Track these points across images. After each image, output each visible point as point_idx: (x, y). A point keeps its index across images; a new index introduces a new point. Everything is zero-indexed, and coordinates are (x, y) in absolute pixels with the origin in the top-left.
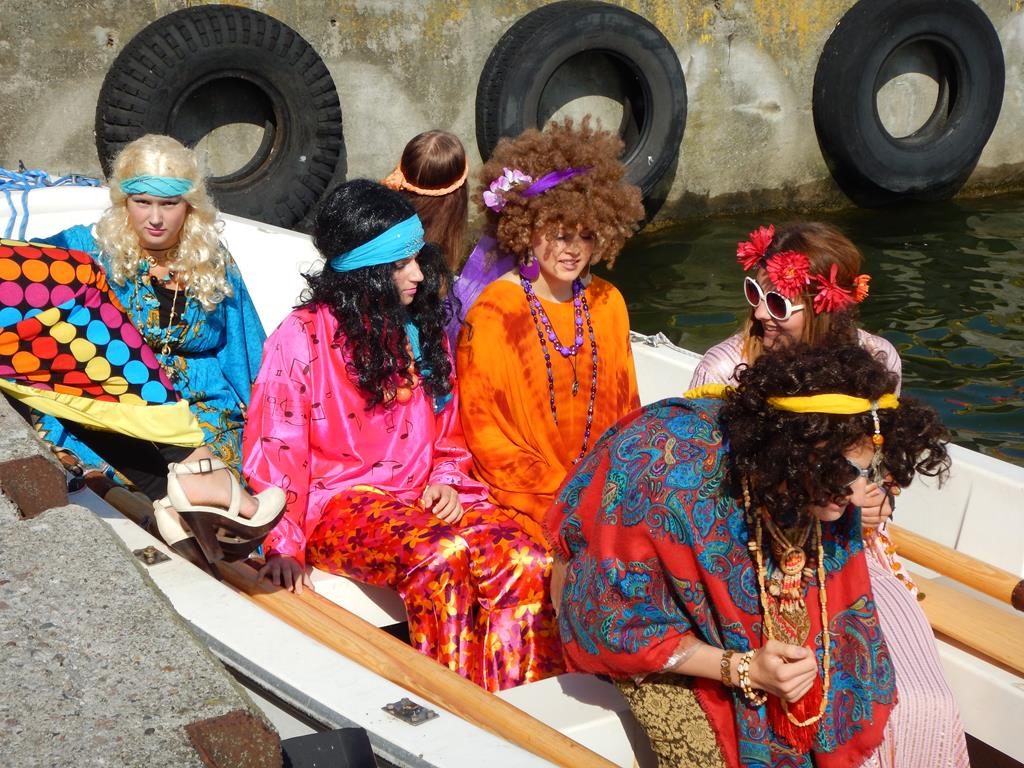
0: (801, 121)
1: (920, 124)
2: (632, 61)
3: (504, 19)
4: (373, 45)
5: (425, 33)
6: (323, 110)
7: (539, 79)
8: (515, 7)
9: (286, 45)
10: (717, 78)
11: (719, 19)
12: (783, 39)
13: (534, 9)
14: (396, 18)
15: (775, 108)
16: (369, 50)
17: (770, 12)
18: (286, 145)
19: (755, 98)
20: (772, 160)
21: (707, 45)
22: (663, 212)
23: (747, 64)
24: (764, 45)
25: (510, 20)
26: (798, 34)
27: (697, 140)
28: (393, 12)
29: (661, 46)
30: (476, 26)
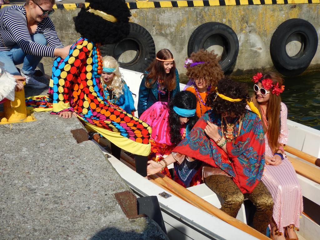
0: (267, 52)
1: (296, 53)
2: (226, 37)
3: (195, 26)
4: (163, 32)
5: (176, 29)
6: (151, 48)
7: (203, 41)
8: (198, 23)
9: (142, 32)
10: (247, 41)
11: (247, 27)
12: (263, 32)
13: (203, 24)
14: (169, 26)
15: (261, 49)
16: (162, 33)
17: (260, 25)
18: (142, 56)
19: (256, 46)
20: (259, 62)
21: (244, 33)
22: (232, 74)
23: (254, 38)
24: (258, 33)
25: (196, 27)
26: (267, 31)
27: (241, 56)
28: (168, 24)
29: (233, 33)
30: (188, 28)
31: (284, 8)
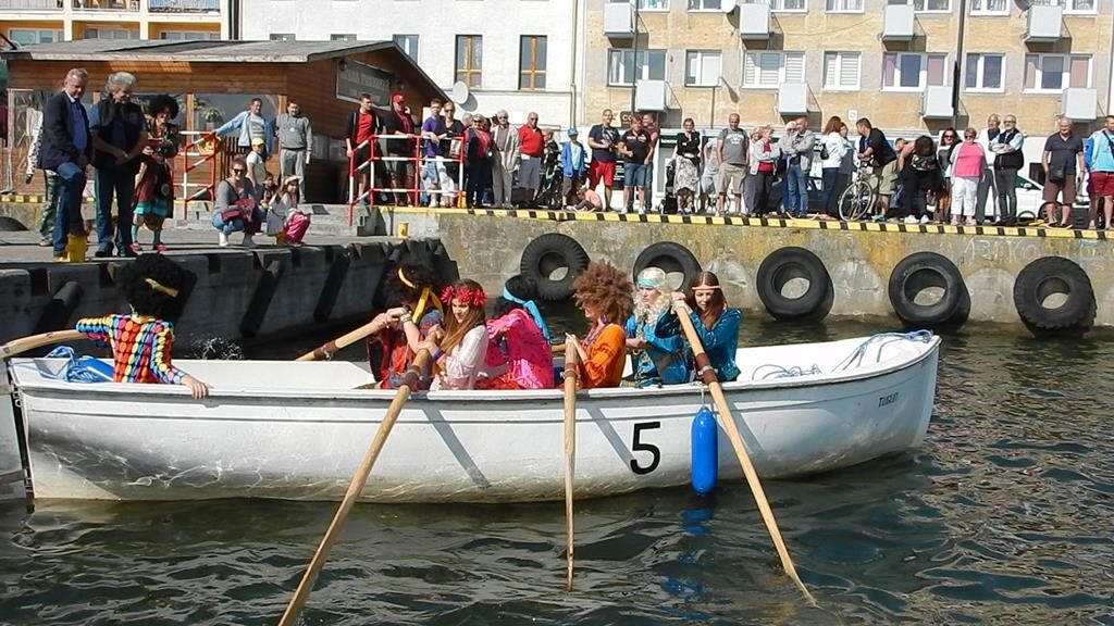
0: (753, 289)
2: (682, 260)
3: (647, 245)
10: (722, 271)
11: (724, 253)
12: (747, 261)
15: (744, 283)
19: (737, 279)
21: (719, 260)
24: (741, 263)
26: (753, 259)
28: (613, 240)
30: (638, 246)
31: (781, 233)
